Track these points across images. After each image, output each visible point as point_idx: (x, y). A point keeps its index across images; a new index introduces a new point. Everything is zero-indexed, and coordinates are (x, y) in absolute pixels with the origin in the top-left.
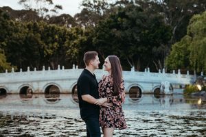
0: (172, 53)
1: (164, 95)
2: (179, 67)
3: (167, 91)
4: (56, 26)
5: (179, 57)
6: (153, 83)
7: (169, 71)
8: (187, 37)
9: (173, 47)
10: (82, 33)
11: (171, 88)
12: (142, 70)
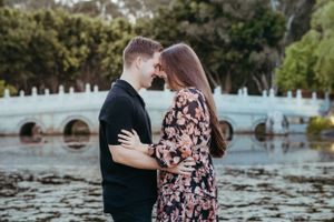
0: (286, 62)
1: (272, 135)
2: (299, 86)
3: (278, 128)
4: (85, 18)
5: (299, 68)
6: (252, 115)
7: (280, 94)
8: (313, 33)
9: (288, 50)
10: (129, 30)
11: (286, 123)
12: (234, 92)
